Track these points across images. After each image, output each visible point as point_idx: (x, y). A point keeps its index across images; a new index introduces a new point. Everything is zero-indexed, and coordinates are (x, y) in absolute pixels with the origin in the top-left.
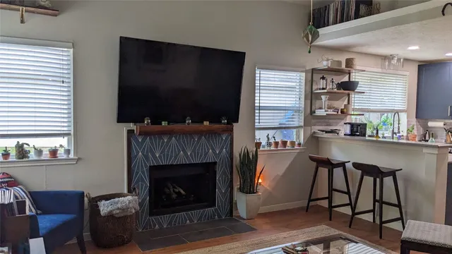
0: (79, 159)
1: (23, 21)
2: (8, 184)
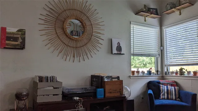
1: (180, 14)
2: (172, 85)
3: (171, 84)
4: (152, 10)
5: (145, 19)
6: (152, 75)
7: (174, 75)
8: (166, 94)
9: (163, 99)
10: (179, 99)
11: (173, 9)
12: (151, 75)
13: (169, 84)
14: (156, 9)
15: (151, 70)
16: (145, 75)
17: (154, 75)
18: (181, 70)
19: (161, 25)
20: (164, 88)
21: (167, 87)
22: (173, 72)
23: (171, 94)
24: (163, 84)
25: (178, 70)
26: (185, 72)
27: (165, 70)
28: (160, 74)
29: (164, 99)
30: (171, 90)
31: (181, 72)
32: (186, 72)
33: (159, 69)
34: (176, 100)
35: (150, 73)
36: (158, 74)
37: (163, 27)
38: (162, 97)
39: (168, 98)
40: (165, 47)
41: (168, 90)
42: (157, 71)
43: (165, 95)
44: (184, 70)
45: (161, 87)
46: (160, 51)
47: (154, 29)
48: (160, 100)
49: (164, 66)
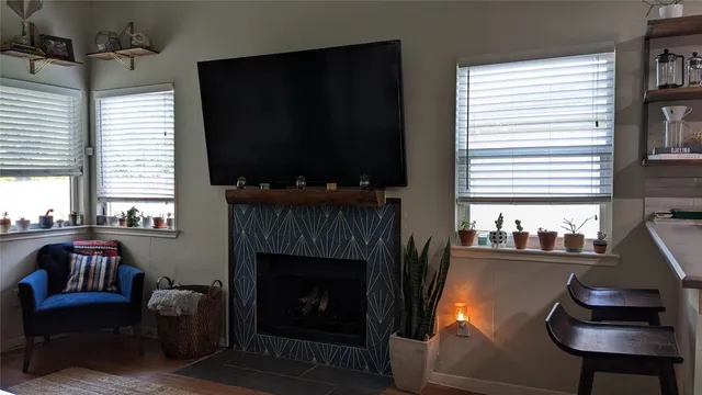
0: (178, 233)
1: (132, 68)
2: (105, 253)
3: (104, 250)
4: (53, 43)
5: (32, 66)
6: (56, 227)
7: (117, 225)
8: (81, 279)
9: (71, 292)
10: (114, 288)
11: (112, 54)
12: (53, 228)
13: (97, 250)
14: (69, 42)
15: (50, 214)
16: (29, 230)
17: (63, 227)
18: (132, 212)
19: (89, 86)
20: (80, 262)
21: (89, 260)
22: (113, 219)
23: (96, 276)
24: (80, 252)
25: (126, 214)
26: (139, 219)
27: (99, 213)
28: (82, 224)
29: (76, 291)
30: (98, 266)
31: (131, 219)
32: (141, 220)
33: (82, 210)
34: (105, 290)
35: (47, 222)
36: (75, 224)
37: (95, 94)
38: (69, 287)
39: (85, 289)
40: (98, 150)
41: (88, 267)
42: (74, 216)
43: (78, 281)
44: (137, 215)
45: (73, 262)
46: (84, 159)
47: (64, 98)
48: (64, 296)
49: (95, 199)
